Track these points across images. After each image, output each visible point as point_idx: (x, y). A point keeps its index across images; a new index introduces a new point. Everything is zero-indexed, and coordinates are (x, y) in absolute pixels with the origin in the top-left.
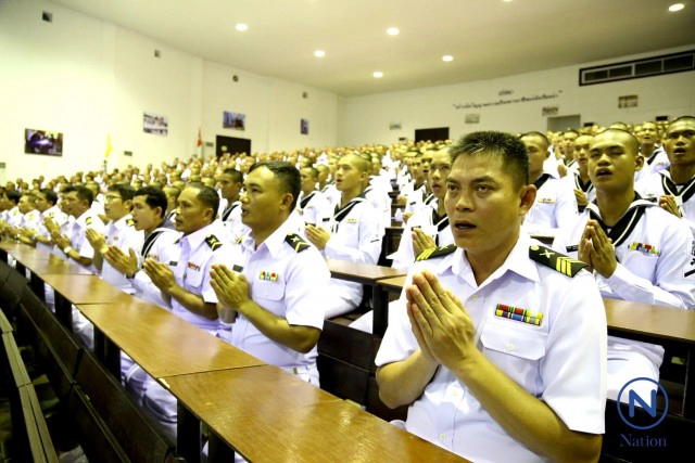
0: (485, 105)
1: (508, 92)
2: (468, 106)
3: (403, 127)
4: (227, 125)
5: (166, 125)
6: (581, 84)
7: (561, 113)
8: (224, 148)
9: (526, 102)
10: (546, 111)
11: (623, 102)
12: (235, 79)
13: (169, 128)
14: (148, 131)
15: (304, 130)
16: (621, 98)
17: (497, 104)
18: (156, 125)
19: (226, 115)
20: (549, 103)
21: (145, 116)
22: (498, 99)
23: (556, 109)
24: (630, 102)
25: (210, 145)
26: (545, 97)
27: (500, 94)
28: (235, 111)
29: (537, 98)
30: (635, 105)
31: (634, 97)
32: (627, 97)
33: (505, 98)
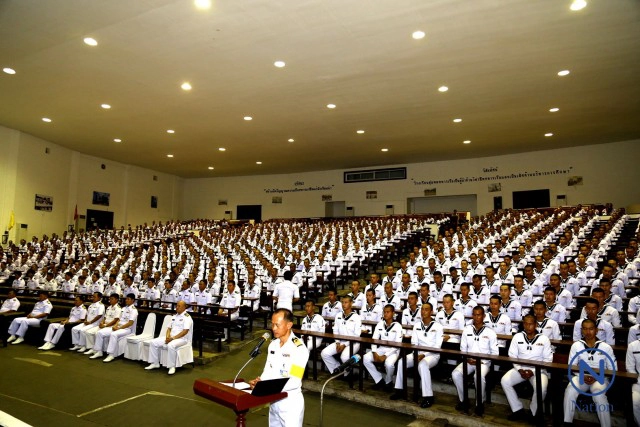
0: (286, 191)
1: (301, 184)
2: (274, 191)
3: (228, 203)
4: (95, 201)
5: (51, 203)
6: (345, 182)
7: (334, 199)
8: (93, 219)
9: (312, 191)
10: (324, 197)
11: (369, 195)
12: (103, 167)
13: (54, 206)
14: (37, 208)
15: (154, 204)
16: (368, 193)
17: (293, 191)
18: (43, 204)
19: (95, 193)
20: (326, 193)
21: (37, 197)
22: (295, 187)
23: (331, 197)
24: (373, 195)
25: (82, 217)
26: (324, 188)
27: (296, 184)
28: (101, 190)
29: (318, 189)
30: (376, 197)
31: (375, 192)
32: (371, 194)
33: (299, 187)
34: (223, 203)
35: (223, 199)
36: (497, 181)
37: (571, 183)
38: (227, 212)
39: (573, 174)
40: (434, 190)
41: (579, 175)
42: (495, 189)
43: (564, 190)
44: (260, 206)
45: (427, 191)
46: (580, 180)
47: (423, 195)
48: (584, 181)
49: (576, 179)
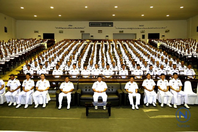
0: (65, 28)
1: (71, 26)
2: (60, 28)
3: (39, 32)
6: (90, 26)
9: (76, 29)
10: (81, 32)
11: (99, 32)
15: (6, 31)
16: (99, 31)
17: (68, 28)
20: (82, 30)
22: (68, 27)
23: (84, 32)
24: (101, 32)
26: (81, 28)
27: (69, 26)
29: (79, 28)
31: (101, 31)
32: (100, 31)
33: (70, 27)
34: (37, 32)
35: (37, 30)
36: (143, 30)
37: (166, 32)
38: (39, 36)
39: (167, 29)
40: (123, 31)
41: (168, 29)
42: (143, 32)
43: (164, 34)
44: (54, 34)
45: (120, 31)
46: (169, 31)
47: (119, 33)
48: (170, 31)
49: (167, 31)
